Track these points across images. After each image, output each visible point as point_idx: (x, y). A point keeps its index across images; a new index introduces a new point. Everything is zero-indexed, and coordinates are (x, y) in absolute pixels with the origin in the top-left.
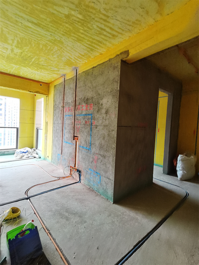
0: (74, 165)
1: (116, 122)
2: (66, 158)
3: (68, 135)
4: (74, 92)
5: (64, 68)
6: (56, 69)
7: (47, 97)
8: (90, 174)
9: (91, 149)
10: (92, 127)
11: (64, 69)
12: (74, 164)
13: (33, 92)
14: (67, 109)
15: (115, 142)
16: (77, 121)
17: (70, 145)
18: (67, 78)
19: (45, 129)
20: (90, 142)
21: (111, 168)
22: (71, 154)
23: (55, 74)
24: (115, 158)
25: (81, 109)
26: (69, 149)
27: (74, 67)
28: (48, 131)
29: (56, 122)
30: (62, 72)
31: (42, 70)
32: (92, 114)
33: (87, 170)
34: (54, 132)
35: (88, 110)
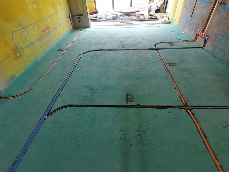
2: (195, 21)
8: (220, 40)
12: (202, 28)
17: (207, 4)
22: (203, 16)
26: (203, 10)
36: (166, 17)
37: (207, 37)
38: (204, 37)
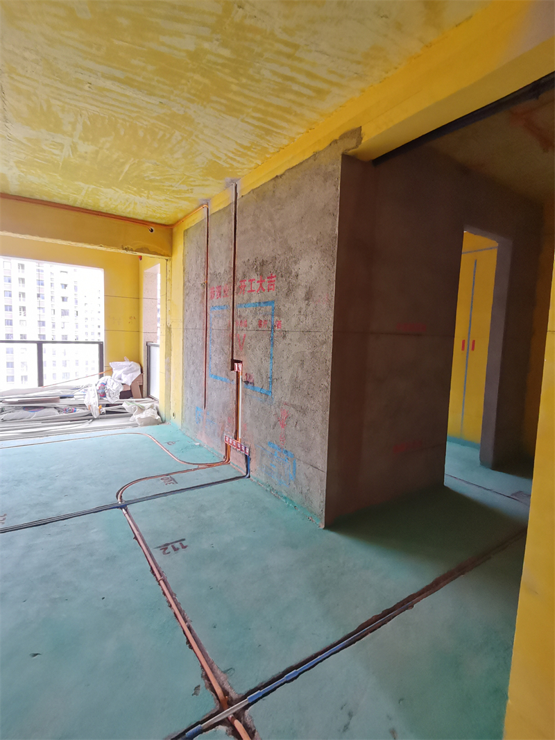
0: (233, 435)
1: (332, 320)
2: (215, 416)
3: (218, 359)
4: (231, 246)
5: (206, 183)
6: (184, 188)
7: (167, 260)
8: (272, 455)
9: (273, 391)
10: (275, 334)
11: (203, 185)
12: (232, 431)
13: (132, 250)
14: (216, 289)
15: (328, 374)
16: (239, 320)
17: (225, 383)
18: (214, 208)
19: (166, 345)
20: (269, 375)
21: (318, 439)
22: (225, 406)
23: (184, 199)
24: (328, 413)
25: (248, 289)
26: (221, 393)
27: (228, 179)
28: (173, 350)
29: (190, 327)
30: (200, 194)
31: (151, 192)
32: (273, 302)
33: (265, 447)
34: (187, 350)
35: (264, 290)
36: (152, 407)
37: (247, 449)
38: (241, 450)
